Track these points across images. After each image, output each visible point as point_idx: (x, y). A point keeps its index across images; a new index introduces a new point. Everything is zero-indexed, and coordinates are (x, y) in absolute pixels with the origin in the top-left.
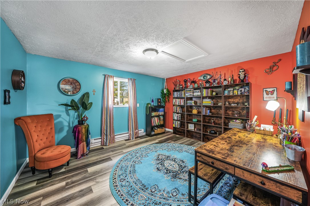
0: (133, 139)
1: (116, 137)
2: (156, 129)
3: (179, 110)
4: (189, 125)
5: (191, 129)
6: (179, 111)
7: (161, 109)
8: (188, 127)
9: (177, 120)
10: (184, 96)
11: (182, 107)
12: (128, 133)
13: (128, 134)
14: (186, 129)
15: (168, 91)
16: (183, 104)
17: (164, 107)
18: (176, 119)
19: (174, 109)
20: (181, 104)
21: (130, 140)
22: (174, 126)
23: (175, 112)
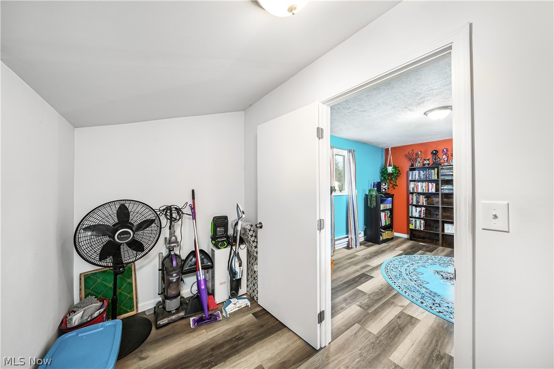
0: (357, 247)
1: (336, 243)
2: (384, 232)
3: (423, 200)
4: (446, 226)
5: (449, 232)
6: (423, 203)
7: (389, 199)
8: (443, 230)
9: (419, 218)
10: (436, 178)
11: (428, 196)
12: (348, 237)
13: (347, 239)
14: (441, 233)
15: (396, 170)
16: (434, 192)
17: (392, 196)
18: (417, 216)
19: (413, 200)
20: (430, 191)
21: (352, 248)
22: (412, 227)
23: (414, 203)
